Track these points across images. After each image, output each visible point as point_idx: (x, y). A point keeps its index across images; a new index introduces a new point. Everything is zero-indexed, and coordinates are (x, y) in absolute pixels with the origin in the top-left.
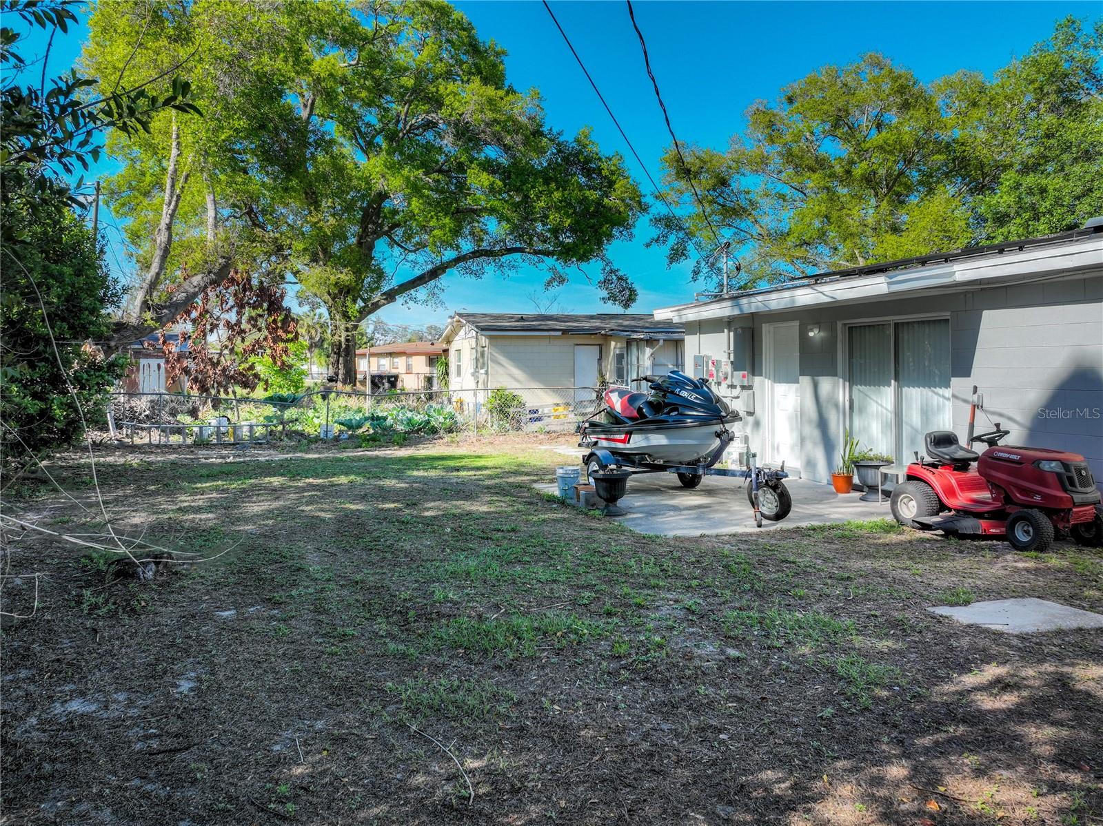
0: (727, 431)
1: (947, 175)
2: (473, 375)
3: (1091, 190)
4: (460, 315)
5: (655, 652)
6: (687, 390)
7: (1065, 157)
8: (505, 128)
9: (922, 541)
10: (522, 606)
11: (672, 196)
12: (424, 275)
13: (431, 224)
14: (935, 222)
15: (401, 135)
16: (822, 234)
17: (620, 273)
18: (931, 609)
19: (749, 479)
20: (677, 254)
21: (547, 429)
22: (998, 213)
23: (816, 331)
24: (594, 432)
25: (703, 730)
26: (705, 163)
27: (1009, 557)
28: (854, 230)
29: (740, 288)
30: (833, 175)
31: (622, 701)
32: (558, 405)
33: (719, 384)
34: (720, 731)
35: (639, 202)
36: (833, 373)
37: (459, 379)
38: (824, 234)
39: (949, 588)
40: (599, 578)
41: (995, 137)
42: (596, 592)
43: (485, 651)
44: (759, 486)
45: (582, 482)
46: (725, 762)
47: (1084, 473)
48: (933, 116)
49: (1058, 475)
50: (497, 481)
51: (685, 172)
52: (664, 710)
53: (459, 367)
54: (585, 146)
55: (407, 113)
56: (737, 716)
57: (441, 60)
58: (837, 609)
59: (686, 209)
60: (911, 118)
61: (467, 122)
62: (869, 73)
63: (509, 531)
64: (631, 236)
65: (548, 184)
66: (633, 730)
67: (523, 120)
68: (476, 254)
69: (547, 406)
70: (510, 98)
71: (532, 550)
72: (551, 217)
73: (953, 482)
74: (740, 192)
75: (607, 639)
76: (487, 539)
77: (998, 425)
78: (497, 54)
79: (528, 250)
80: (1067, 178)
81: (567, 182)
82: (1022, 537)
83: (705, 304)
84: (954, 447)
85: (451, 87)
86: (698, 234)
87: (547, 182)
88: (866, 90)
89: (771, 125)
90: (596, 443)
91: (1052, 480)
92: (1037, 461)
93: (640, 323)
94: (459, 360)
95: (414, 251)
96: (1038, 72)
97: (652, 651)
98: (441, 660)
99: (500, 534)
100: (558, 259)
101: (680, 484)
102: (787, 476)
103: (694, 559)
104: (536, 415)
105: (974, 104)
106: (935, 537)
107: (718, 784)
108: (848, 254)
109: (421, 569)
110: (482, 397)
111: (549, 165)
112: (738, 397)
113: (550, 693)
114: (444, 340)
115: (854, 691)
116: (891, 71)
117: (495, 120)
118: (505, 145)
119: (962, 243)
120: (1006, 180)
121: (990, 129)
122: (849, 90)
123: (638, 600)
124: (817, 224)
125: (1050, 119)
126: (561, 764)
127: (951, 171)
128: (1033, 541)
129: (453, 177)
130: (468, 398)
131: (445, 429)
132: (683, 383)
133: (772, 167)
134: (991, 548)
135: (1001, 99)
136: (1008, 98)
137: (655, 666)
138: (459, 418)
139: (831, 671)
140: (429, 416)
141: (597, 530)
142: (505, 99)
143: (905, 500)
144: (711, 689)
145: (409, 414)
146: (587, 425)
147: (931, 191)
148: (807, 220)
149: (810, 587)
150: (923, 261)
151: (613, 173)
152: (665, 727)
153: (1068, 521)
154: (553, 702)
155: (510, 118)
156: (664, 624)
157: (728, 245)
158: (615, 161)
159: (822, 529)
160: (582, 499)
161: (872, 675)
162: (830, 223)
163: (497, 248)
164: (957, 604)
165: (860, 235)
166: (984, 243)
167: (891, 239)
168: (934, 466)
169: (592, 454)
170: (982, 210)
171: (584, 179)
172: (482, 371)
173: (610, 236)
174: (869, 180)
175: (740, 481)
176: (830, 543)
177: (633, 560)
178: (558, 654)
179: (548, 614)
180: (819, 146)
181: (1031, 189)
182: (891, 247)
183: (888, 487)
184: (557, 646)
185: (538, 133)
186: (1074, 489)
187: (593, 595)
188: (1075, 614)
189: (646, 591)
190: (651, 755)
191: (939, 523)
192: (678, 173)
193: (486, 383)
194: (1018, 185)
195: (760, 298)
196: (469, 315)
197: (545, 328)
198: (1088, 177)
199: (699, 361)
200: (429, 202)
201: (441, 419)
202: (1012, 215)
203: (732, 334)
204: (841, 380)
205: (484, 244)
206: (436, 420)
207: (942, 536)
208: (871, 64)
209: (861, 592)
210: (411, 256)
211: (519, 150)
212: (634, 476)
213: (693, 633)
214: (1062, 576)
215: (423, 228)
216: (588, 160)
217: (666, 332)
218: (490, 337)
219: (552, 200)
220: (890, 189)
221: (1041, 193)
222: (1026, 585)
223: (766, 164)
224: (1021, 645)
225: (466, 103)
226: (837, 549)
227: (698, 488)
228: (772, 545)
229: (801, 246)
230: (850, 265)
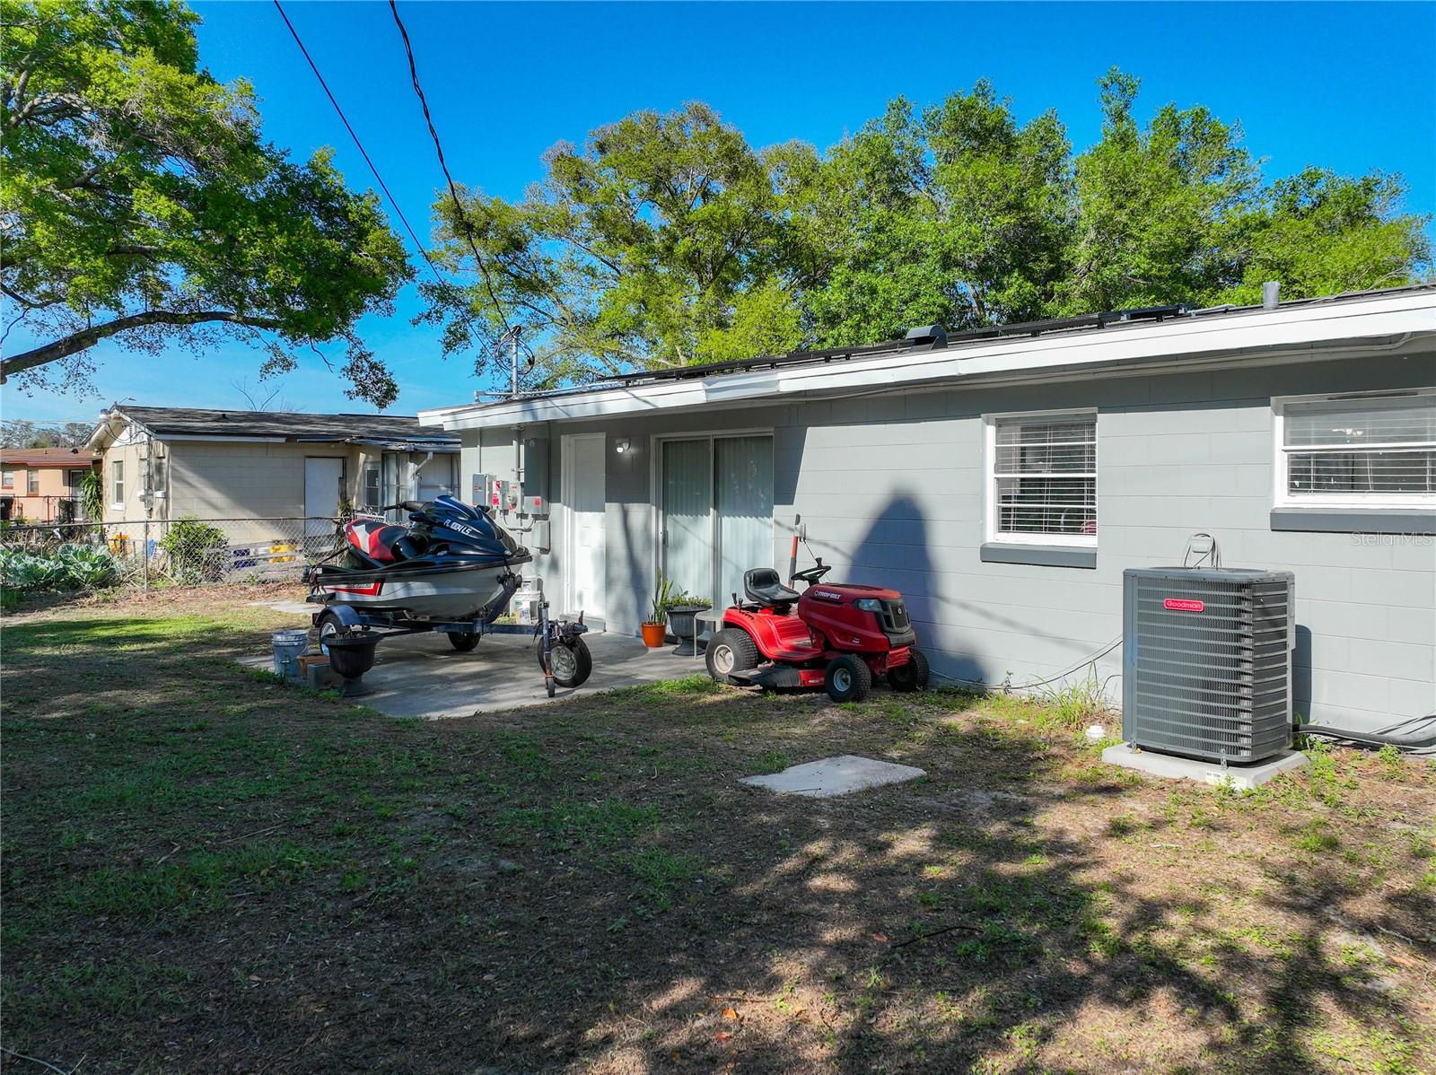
0: (512, 575)
1: (779, 264)
2: (143, 499)
3: (917, 295)
4: (122, 409)
5: (403, 878)
6: (460, 522)
7: (894, 255)
8: (196, 132)
9: (739, 700)
10: (208, 838)
11: (450, 258)
12: (58, 343)
13: (71, 265)
14: (765, 318)
15: (13, 119)
16: (638, 324)
17: (374, 359)
18: (742, 780)
19: (539, 637)
20: (455, 339)
21: (262, 577)
22: (828, 312)
23: (626, 446)
24: (330, 582)
25: (463, 972)
26: (492, 217)
27: (826, 711)
28: (675, 321)
29: (537, 387)
30: (651, 251)
31: (353, 953)
32: (278, 542)
33: (505, 512)
34: (485, 971)
35: (403, 263)
36: (644, 499)
37: (119, 506)
38: (640, 323)
39: (763, 753)
40: (329, 786)
41: (828, 224)
42: (323, 806)
43: (144, 914)
44: (551, 644)
45: (310, 652)
46: (490, 1010)
47: (900, 611)
48: (764, 190)
49: (876, 614)
50: (179, 657)
51: (465, 227)
52: (412, 955)
53: (120, 487)
54: (323, 176)
55: (23, 88)
56: (508, 947)
57: (85, 12)
58: (638, 792)
59: (466, 276)
60: (741, 190)
61: (133, 116)
62: (692, 129)
63: (193, 731)
64: (390, 309)
65: (266, 224)
66: (366, 990)
67: (228, 125)
68: (149, 318)
69: (262, 544)
70: (206, 88)
71: (229, 755)
72: (271, 272)
73: (773, 628)
74: (539, 261)
75: (335, 869)
76: (158, 744)
77: (819, 560)
78: (184, 19)
79: (235, 317)
80: (895, 279)
81: (297, 223)
82: (841, 687)
83: (487, 407)
84: (774, 587)
85: (103, 57)
86: (483, 312)
87: (264, 220)
88: (690, 149)
89: (578, 177)
90: (332, 596)
91: (870, 620)
92: (857, 599)
93: (403, 429)
94: (121, 477)
95: (41, 306)
96: (871, 154)
97: (399, 879)
98: (66, 938)
99: (178, 736)
100: (282, 334)
101: (450, 646)
102: (586, 630)
103: (464, 747)
104: (245, 558)
105: (807, 183)
106: (752, 693)
107: (480, 1040)
108: (669, 350)
109: (38, 801)
110: (157, 533)
111: (267, 196)
112: (529, 530)
113: (246, 959)
114: (93, 446)
115: (651, 892)
116: (719, 130)
117: (180, 119)
118: (197, 159)
119: (790, 346)
120: (838, 274)
121: (822, 215)
122: (670, 145)
123: (383, 811)
124: (632, 309)
125: (880, 210)
126: (256, 1058)
127: (783, 259)
128: (851, 690)
129: (109, 197)
130: (135, 534)
131: (93, 582)
132: (456, 511)
133: (578, 233)
134: (810, 702)
135: (834, 181)
136: (842, 182)
137: (402, 898)
138: (118, 565)
139: (626, 871)
140: (65, 562)
141: (330, 717)
142: (197, 89)
143: (722, 652)
144: (477, 917)
145: (29, 561)
146: (319, 571)
147: (761, 281)
148: (621, 304)
149: (609, 769)
150: (747, 366)
151: (364, 218)
152: (411, 978)
153: (885, 666)
154: (249, 972)
155: (205, 119)
156: (419, 838)
157: (518, 330)
158: (367, 202)
159: (627, 694)
160: (311, 675)
161: (674, 869)
162: (648, 311)
163: (185, 311)
164: (771, 772)
165: (682, 328)
166: (816, 347)
167: (716, 334)
168: (753, 609)
169: (326, 612)
170: (813, 307)
171: (321, 223)
172: (159, 494)
173: (360, 307)
174: (692, 260)
175: (527, 639)
176: (635, 711)
177: (379, 755)
178: (262, 901)
179: (249, 845)
180: (636, 212)
181: (861, 287)
182: (716, 345)
183: (705, 636)
184: (261, 889)
185: (249, 147)
186: (890, 629)
187: (320, 810)
188: (887, 769)
189: (397, 797)
190: (390, 1020)
191: (756, 677)
192: (456, 228)
193: (164, 512)
194: (850, 283)
195: (558, 402)
196: (136, 409)
197: (260, 431)
198: (916, 280)
199: (479, 482)
200: (64, 230)
201: (87, 567)
202: (842, 316)
203: (522, 447)
204: (654, 508)
205: (163, 304)
206: (78, 569)
207: (759, 691)
208: (697, 118)
209: (667, 768)
210: (34, 314)
211: (220, 170)
212: (386, 639)
213: (457, 845)
214: (876, 727)
215: (57, 272)
216: (328, 196)
217: (437, 443)
218: (171, 444)
219: (272, 248)
220: (716, 274)
221: (872, 294)
222: (842, 741)
223: (572, 228)
224: (832, 811)
225: (130, 85)
226: (643, 718)
227: (475, 650)
228: (566, 719)
229: (613, 336)
230: (671, 365)
